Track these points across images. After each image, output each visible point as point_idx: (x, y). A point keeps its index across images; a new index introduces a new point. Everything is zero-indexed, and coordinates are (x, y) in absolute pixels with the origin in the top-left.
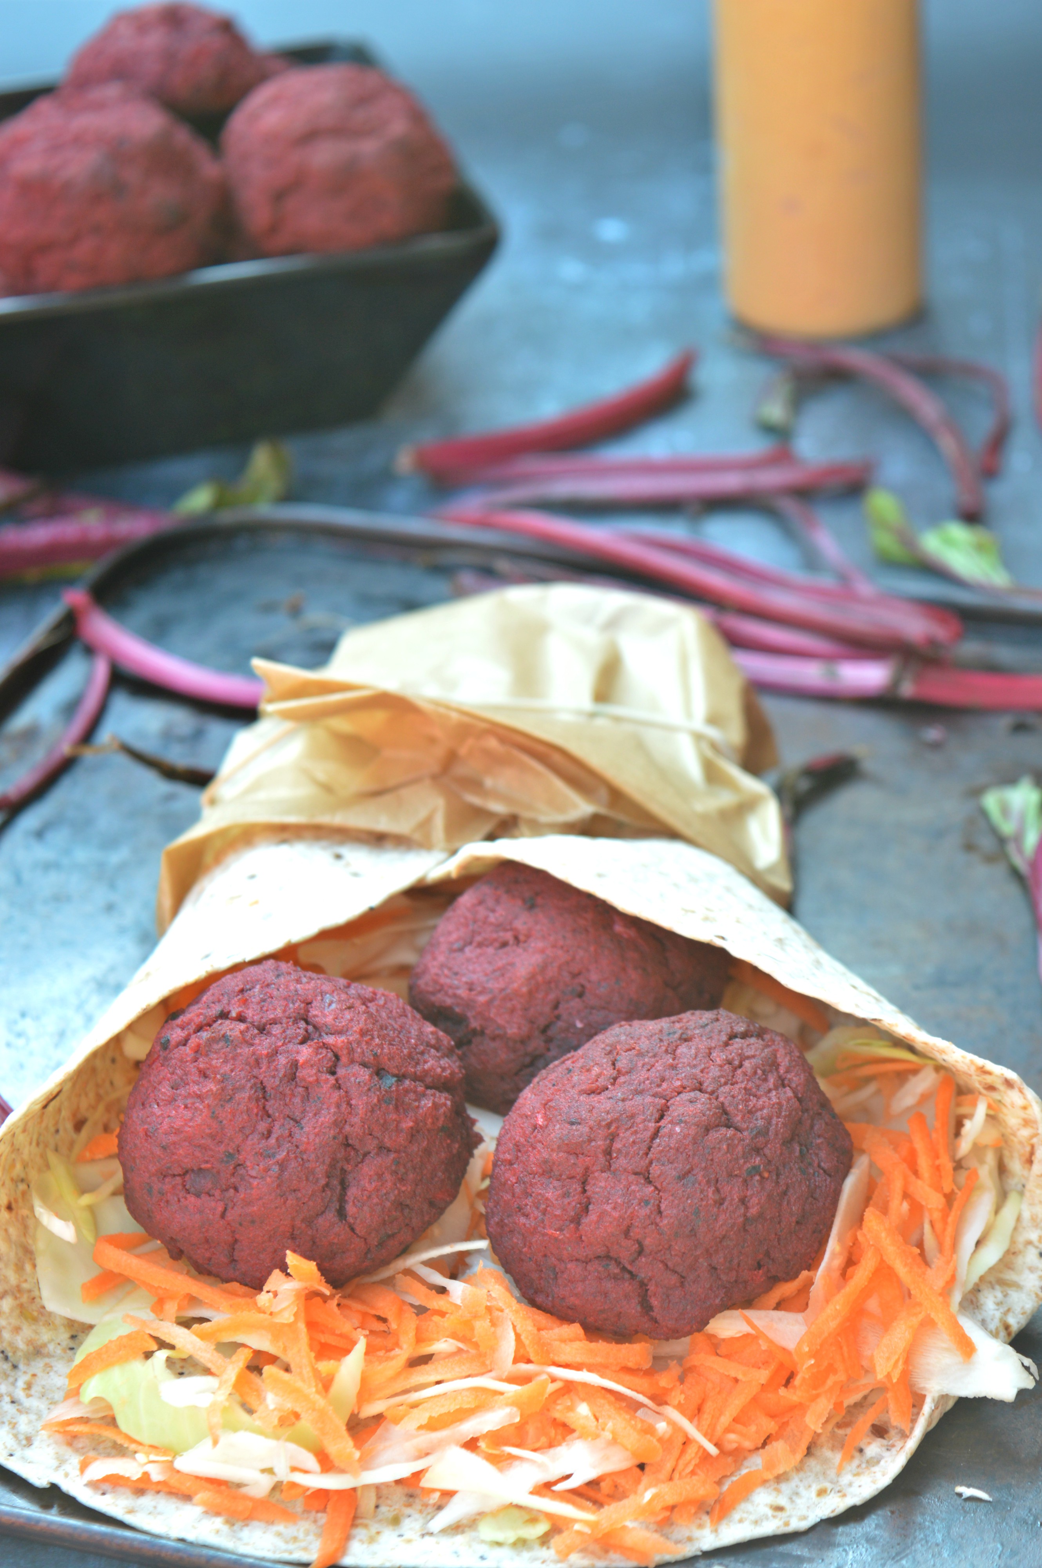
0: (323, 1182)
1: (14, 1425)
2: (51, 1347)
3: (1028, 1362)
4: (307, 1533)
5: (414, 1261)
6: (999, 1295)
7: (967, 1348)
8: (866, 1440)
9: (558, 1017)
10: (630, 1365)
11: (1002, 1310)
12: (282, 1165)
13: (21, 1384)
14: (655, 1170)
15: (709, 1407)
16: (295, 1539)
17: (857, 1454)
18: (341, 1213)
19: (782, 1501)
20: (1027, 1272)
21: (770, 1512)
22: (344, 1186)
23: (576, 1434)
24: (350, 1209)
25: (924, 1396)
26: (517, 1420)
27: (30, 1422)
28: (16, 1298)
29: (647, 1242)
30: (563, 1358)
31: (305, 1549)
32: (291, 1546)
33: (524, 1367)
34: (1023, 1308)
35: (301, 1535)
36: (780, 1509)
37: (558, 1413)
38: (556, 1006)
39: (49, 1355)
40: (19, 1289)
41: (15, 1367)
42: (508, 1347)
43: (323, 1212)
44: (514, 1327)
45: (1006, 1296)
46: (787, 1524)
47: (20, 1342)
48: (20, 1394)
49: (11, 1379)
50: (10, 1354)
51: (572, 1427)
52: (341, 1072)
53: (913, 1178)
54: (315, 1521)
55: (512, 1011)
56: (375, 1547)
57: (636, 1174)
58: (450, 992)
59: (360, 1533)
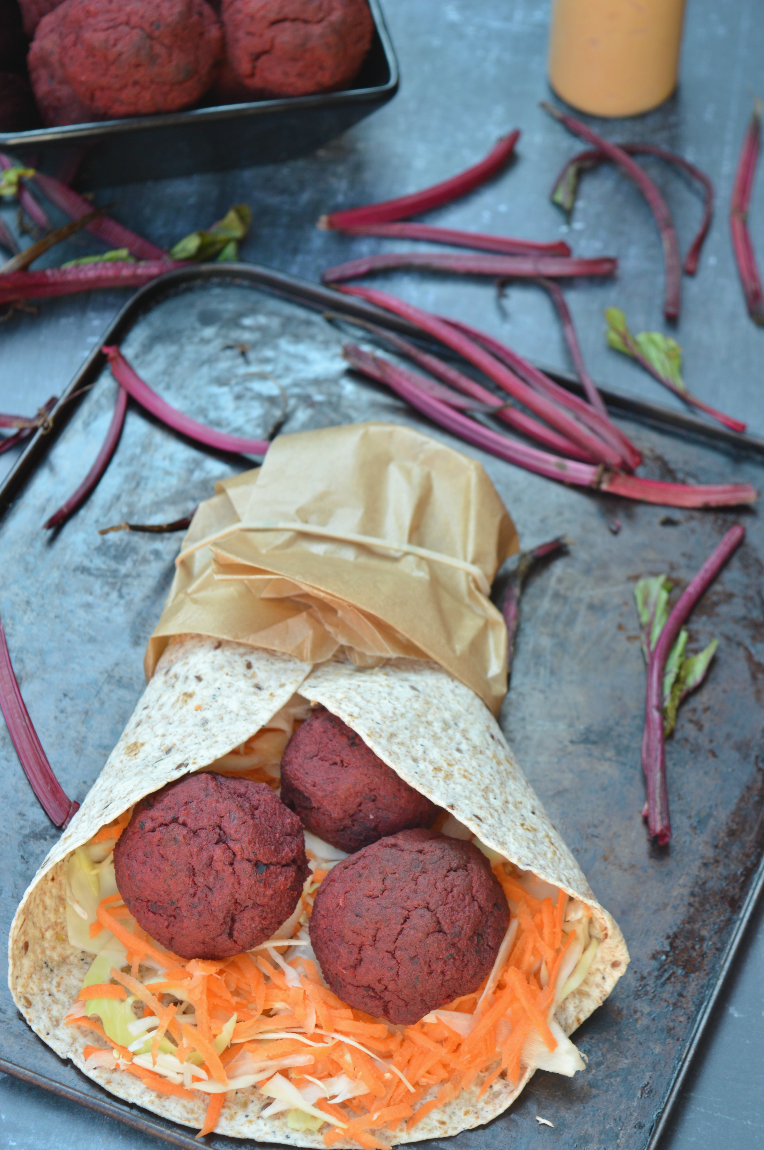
0: (222, 921)
1: (49, 1010)
2: (72, 958)
3: (583, 1055)
4: (199, 1107)
5: (269, 945)
6: (577, 1001)
7: (552, 1044)
8: (495, 1081)
9: (360, 811)
10: (375, 1036)
11: (577, 1011)
12: (200, 914)
13: (54, 983)
14: (398, 953)
15: (414, 1062)
16: (192, 1111)
17: (488, 1089)
18: (230, 935)
19: (445, 1118)
20: (594, 987)
21: (438, 1125)
22: (233, 921)
23: (343, 1071)
24: (235, 934)
25: (526, 1068)
26: (313, 1063)
27: (58, 1010)
28: (54, 929)
29: (389, 987)
30: (340, 1028)
31: (197, 1119)
32: (190, 1116)
33: (318, 1031)
34: (589, 1009)
35: (196, 1109)
36: (443, 1123)
37: (335, 1057)
38: (360, 805)
39: (71, 964)
40: (56, 923)
41: (52, 971)
42: (312, 1021)
43: (221, 935)
44: (316, 1013)
45: (581, 1001)
46: (446, 1132)
47: (55, 956)
48: (54, 990)
49: (49, 979)
50: (49, 964)
51: (342, 1066)
52: (236, 865)
53: (539, 939)
54: (203, 1101)
55: (336, 804)
56: (233, 1123)
57: (387, 952)
59: (226, 1111)
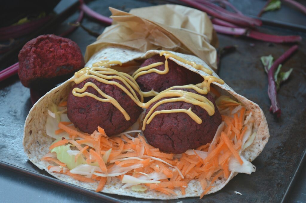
0: (107, 113)
1: (38, 157)
2: (48, 142)
3: (254, 166)
4: (95, 185)
6: (249, 153)
7: (241, 162)
8: (217, 180)
9: (163, 86)
10: (169, 158)
11: (249, 156)
12: (99, 109)
13: (40, 149)
14: (178, 117)
15: (184, 168)
16: (93, 186)
17: (214, 183)
18: (111, 121)
19: (197, 190)
20: (256, 149)
21: (194, 192)
22: (112, 115)
23: (155, 171)
24: (113, 120)
25: (231, 172)
26: (143, 166)
27: (41, 156)
28: (42, 131)
29: (175, 132)
30: (154, 155)
31: (94, 188)
32: (92, 187)
33: (146, 156)
34: (254, 156)
35: (94, 185)
36: (196, 191)
37: (152, 166)
38: (162, 84)
39: (47, 144)
40: (43, 129)
41: (40, 145)
42: (143, 151)
43: (107, 120)
44: (145, 147)
45: (251, 153)
46: (197, 195)
47: (42, 140)
48: (40, 151)
49: (39, 147)
50: (39, 142)
51: (154, 169)
52: (114, 91)
53: (234, 127)
54: (97, 183)
55: (153, 84)
56: (109, 189)
57: (174, 118)
58: (141, 79)
59: (107, 186)
